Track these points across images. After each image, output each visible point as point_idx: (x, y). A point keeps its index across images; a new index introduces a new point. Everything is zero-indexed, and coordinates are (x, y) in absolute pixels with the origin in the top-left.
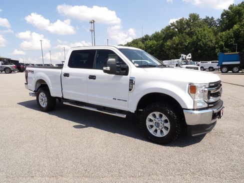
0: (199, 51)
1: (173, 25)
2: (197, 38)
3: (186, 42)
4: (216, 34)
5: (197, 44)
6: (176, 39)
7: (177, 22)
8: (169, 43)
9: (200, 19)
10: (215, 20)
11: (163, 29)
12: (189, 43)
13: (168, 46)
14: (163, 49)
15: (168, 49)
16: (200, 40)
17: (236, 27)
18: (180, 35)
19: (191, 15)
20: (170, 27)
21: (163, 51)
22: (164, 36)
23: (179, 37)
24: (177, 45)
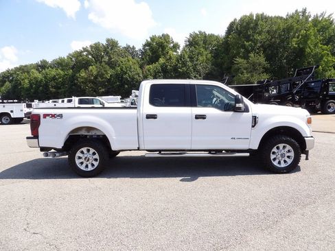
0: (126, 86)
1: (85, 50)
2: (121, 69)
3: (107, 73)
4: (141, 67)
5: (122, 77)
6: (93, 69)
7: (91, 46)
8: (83, 74)
9: (119, 47)
10: (137, 49)
11: (70, 54)
12: (111, 75)
13: (82, 77)
14: (76, 81)
15: (83, 82)
16: (126, 73)
17: (162, 60)
18: (98, 64)
19: (108, 40)
20: (82, 52)
21: (75, 84)
22: (72, 64)
23: (97, 67)
24: (96, 77)
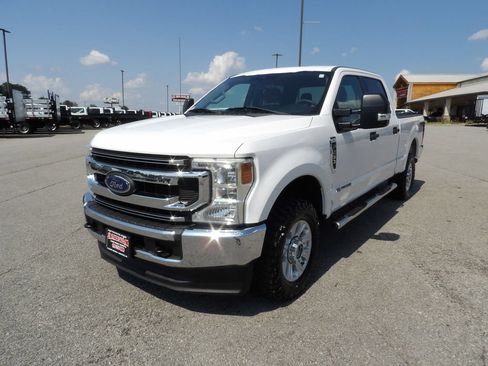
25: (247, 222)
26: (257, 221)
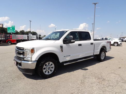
25: (32, 60)
26: (34, 60)
